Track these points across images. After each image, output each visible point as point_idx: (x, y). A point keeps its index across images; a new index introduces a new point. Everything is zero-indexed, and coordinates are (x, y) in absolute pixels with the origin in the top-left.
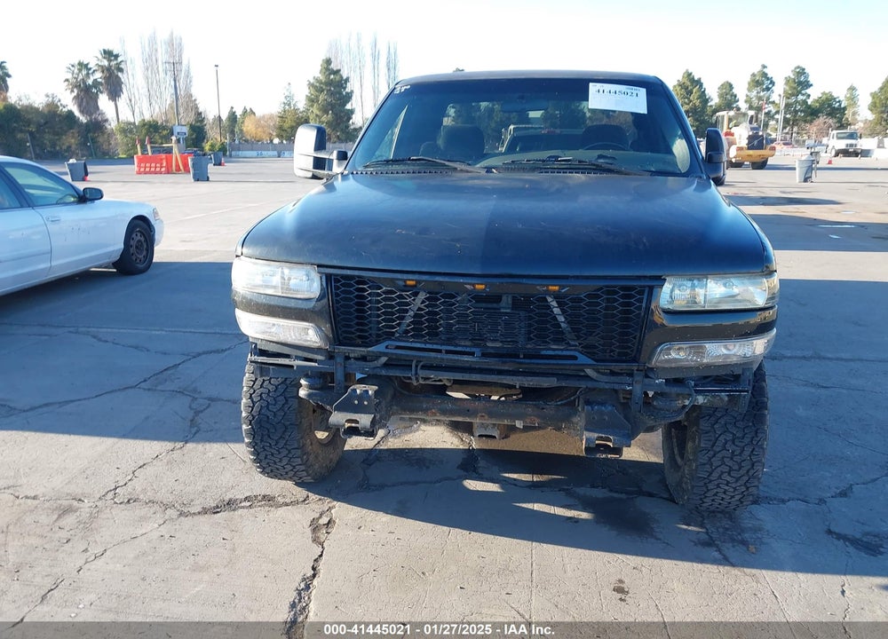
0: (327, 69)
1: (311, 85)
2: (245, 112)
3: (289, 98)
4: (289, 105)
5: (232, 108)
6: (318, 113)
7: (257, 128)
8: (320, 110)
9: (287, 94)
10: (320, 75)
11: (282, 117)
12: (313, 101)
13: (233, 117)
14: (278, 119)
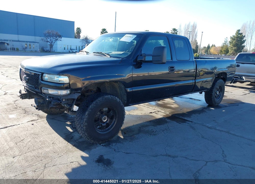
0: (238, 33)
1: (231, 38)
2: (213, 46)
3: (226, 42)
4: (225, 44)
5: (209, 44)
6: (232, 46)
7: (214, 50)
8: (232, 45)
9: (225, 40)
10: (235, 35)
11: (222, 48)
12: (231, 43)
13: (209, 47)
14: (221, 48)
